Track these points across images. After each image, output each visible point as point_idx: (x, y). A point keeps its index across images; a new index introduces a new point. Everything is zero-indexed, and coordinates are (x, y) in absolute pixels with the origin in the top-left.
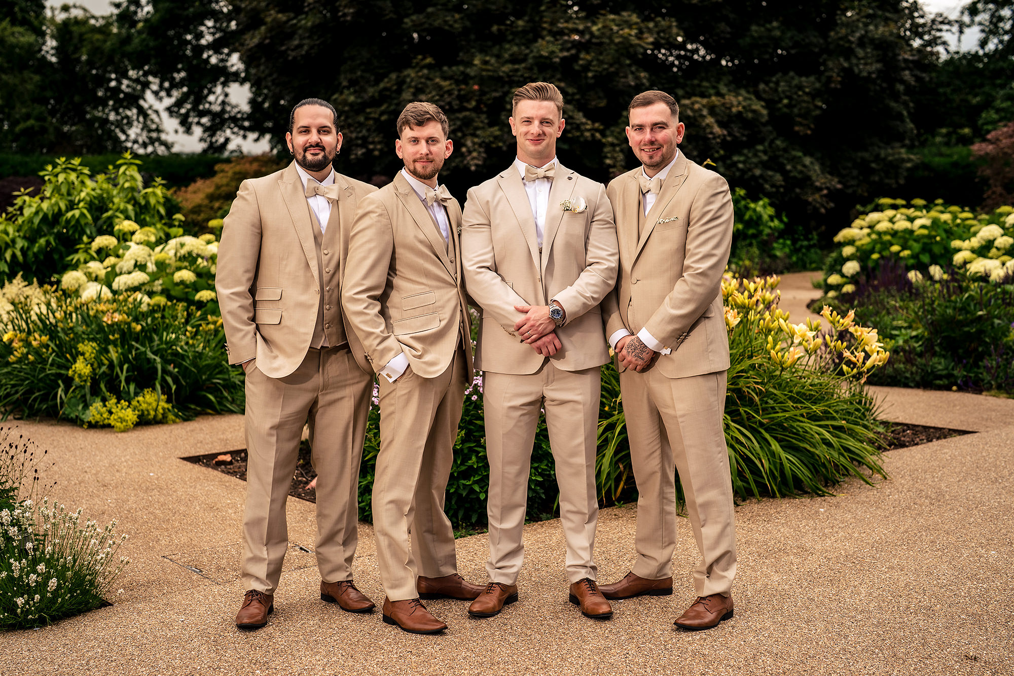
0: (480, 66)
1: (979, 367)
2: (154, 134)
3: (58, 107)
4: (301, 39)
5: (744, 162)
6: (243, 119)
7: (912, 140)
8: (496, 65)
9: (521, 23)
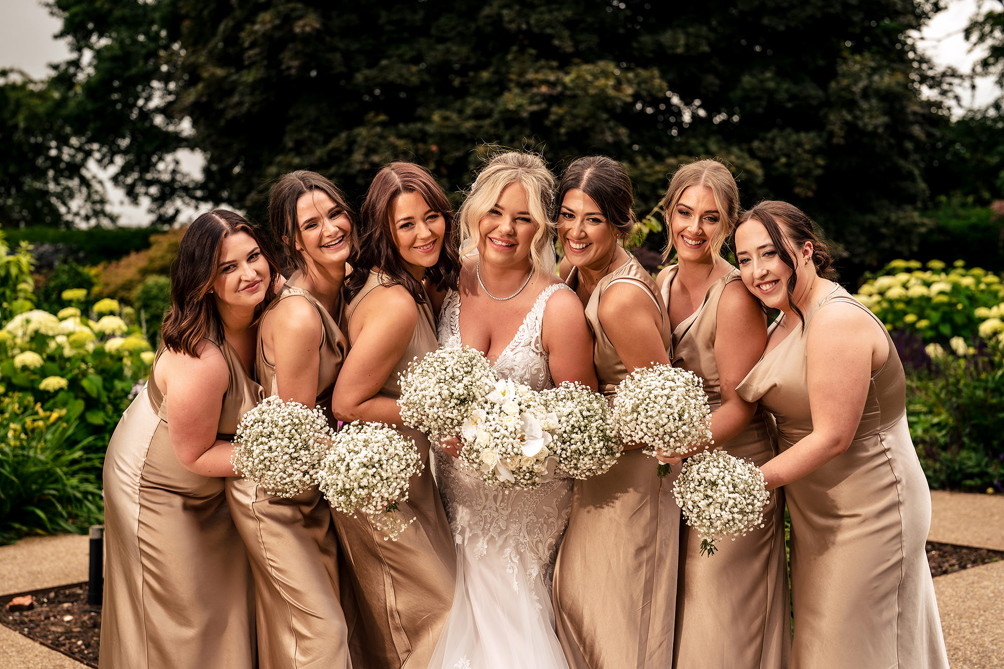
0: (439, 122)
2: (98, 206)
4: (242, 95)
6: (195, 188)
7: (924, 202)
8: (457, 121)
9: (485, 75)
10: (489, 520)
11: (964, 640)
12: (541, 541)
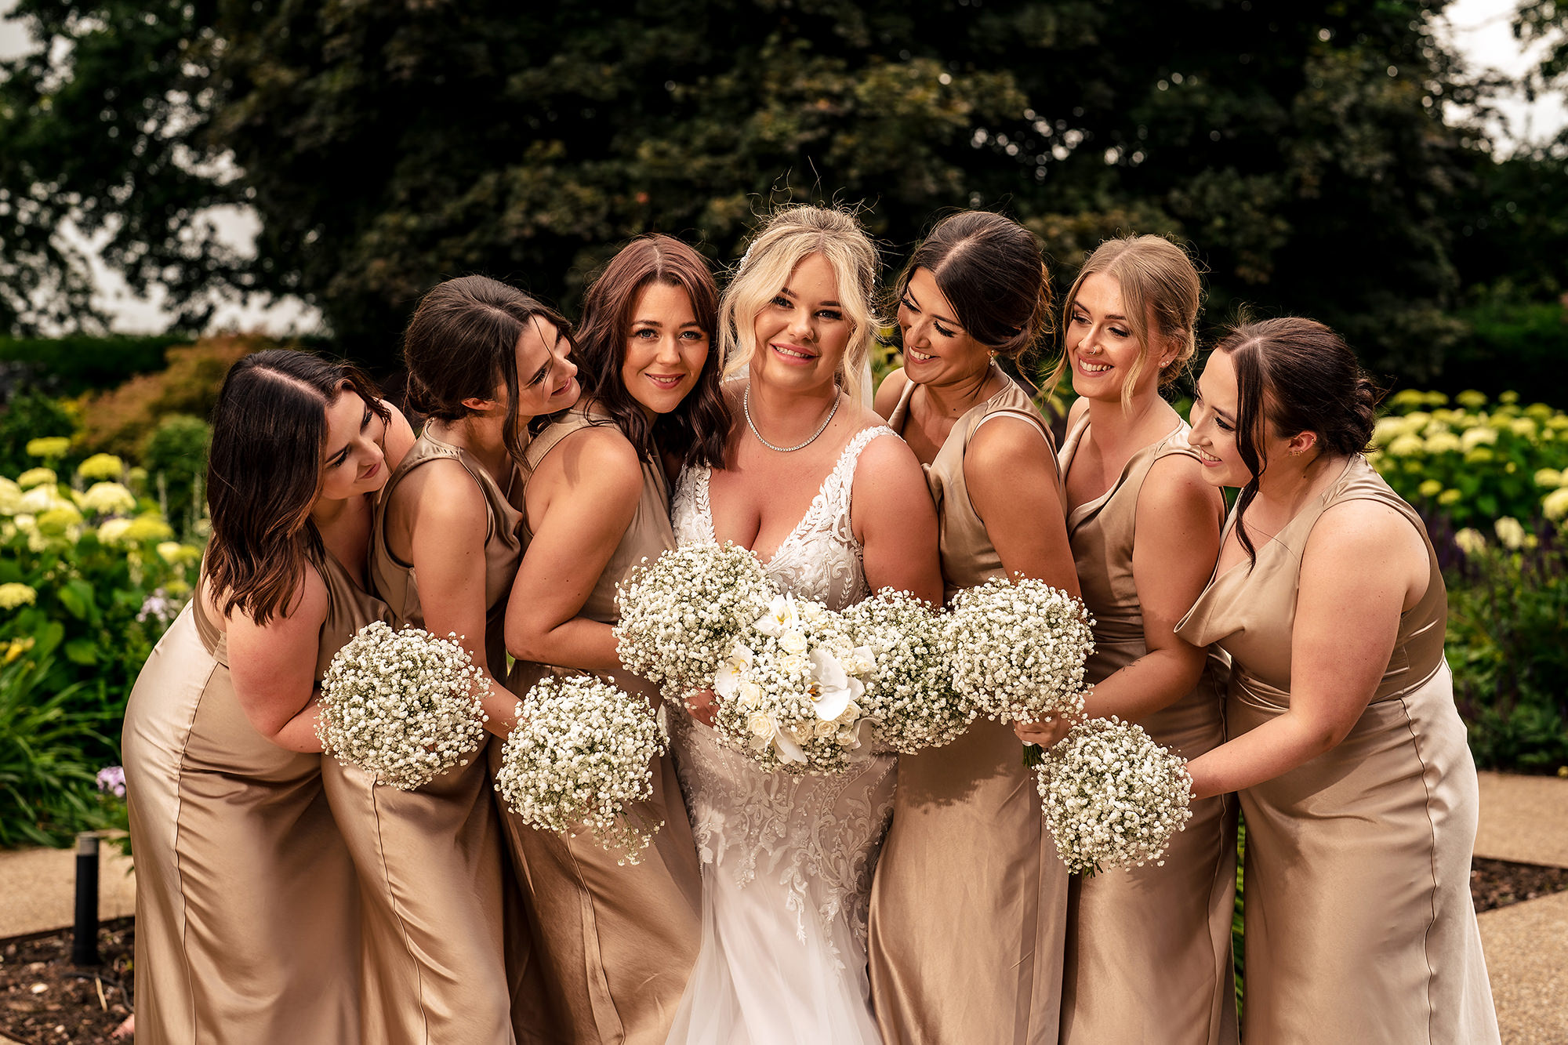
0: (650, 160)
2: (79, 298)
4: (323, 113)
6: (241, 271)
7: (1451, 296)
8: (680, 158)
9: (725, 82)
10: (758, 822)
11: (1524, 1018)
12: (843, 857)
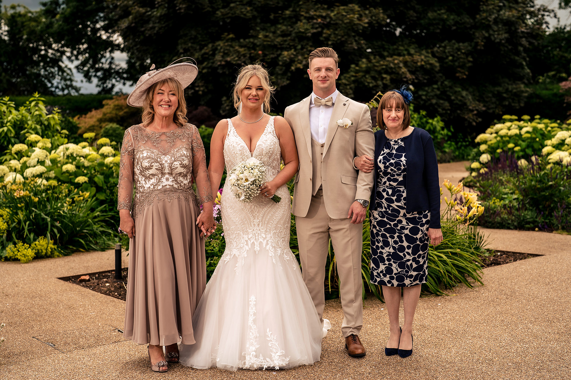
0: (263, 38)
1: (551, 216)
3: (9, 67)
4: (154, 23)
5: (426, 95)
7: (528, 80)
8: (273, 38)
9: (287, 12)
